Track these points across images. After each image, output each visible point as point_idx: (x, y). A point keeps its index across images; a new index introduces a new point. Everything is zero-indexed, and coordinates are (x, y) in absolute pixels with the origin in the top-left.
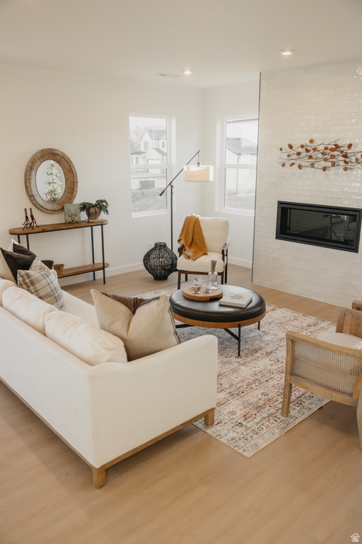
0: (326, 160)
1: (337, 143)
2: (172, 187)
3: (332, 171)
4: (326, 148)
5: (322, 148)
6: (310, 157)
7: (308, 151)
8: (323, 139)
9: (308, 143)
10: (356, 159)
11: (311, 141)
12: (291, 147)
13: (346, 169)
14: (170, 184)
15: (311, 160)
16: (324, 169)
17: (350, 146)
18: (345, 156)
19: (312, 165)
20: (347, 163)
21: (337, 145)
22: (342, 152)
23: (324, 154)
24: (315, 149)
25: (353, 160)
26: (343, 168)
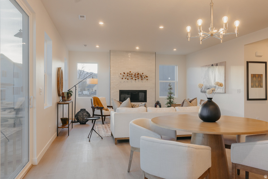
0: (136, 77)
1: (138, 72)
2: (76, 87)
3: (137, 80)
4: (135, 74)
5: (134, 74)
6: (131, 76)
7: (130, 75)
8: (134, 71)
9: (129, 72)
10: (145, 77)
11: (130, 72)
12: (124, 73)
13: (142, 80)
14: (75, 86)
15: (131, 77)
16: (136, 80)
17: (143, 74)
18: (141, 76)
19: (132, 78)
20: (142, 78)
21: (138, 73)
22: (140, 75)
23: (135, 75)
24: (132, 74)
25: (143, 77)
26: (141, 79)
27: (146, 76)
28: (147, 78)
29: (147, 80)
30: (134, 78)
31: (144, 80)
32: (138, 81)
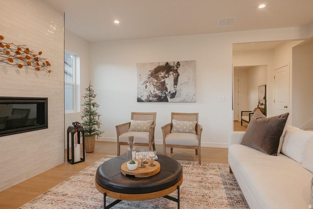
0: (21, 58)
1: (27, 47)
3: (23, 69)
4: (19, 49)
6: (8, 53)
10: (44, 64)
13: (38, 69)
17: (40, 53)
18: (37, 59)
19: (11, 60)
20: (38, 64)
21: (27, 49)
22: (34, 56)
23: (18, 53)
24: (8, 46)
25: (40, 63)
26: (34, 68)
27: (47, 62)
28: (49, 68)
29: (49, 72)
30: (15, 61)
31: (42, 73)
32: (27, 72)
